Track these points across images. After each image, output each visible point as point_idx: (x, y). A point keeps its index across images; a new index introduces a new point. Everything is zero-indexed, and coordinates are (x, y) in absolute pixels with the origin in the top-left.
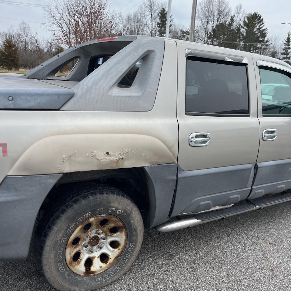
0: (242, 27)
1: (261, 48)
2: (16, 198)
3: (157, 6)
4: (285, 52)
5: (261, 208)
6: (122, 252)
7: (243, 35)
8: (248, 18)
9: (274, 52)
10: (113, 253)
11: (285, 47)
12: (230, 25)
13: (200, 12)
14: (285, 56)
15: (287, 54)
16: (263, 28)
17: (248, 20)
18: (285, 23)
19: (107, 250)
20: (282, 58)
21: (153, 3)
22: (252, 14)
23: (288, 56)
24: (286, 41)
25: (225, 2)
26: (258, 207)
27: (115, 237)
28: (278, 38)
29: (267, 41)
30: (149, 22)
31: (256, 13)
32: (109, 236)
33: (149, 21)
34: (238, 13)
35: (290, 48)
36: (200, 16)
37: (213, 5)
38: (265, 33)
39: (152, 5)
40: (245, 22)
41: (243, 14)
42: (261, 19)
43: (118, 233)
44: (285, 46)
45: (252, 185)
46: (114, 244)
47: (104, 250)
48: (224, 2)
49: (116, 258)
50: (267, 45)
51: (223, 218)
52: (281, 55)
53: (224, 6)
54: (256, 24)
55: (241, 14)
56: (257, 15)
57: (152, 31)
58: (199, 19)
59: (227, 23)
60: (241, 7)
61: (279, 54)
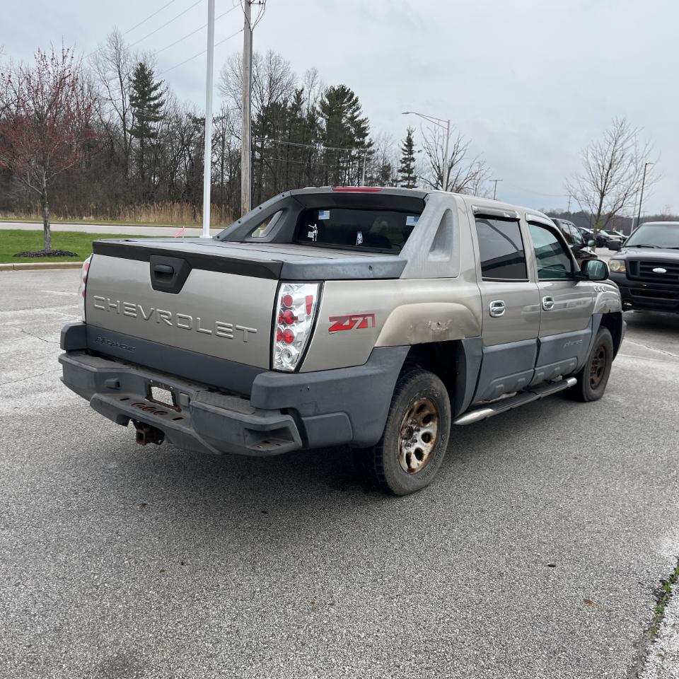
0: (318, 113)
1: (359, 158)
2: (377, 371)
3: (134, 60)
4: (406, 166)
5: (540, 398)
6: (434, 447)
7: (321, 130)
8: (329, 96)
9: (385, 166)
10: (426, 448)
11: (404, 156)
12: (296, 108)
13: (230, 79)
14: (407, 175)
15: (410, 171)
16: (360, 118)
17: (329, 101)
18: (408, 113)
19: (420, 444)
20: (400, 179)
21: (122, 52)
22: (336, 88)
23: (411, 175)
24: (405, 145)
25: (282, 61)
26: (537, 397)
27: (427, 427)
28: (391, 138)
29: (370, 145)
30: (117, 94)
31: (343, 86)
32: (422, 427)
33: (117, 91)
34: (312, 86)
35: (413, 159)
36: (232, 86)
37: (258, 65)
38: (365, 128)
39: (121, 56)
40: (322, 103)
41: (320, 88)
42: (354, 98)
43: (431, 423)
44: (404, 154)
45: (535, 366)
46: (426, 438)
47: (417, 445)
48: (279, 61)
49: (430, 453)
50: (371, 153)
51: (511, 409)
52: (399, 174)
53: (281, 70)
54: (345, 108)
55: (317, 88)
56: (345, 90)
57: (124, 114)
58: (229, 93)
59: (289, 104)
60: (315, 74)
61: (396, 170)
